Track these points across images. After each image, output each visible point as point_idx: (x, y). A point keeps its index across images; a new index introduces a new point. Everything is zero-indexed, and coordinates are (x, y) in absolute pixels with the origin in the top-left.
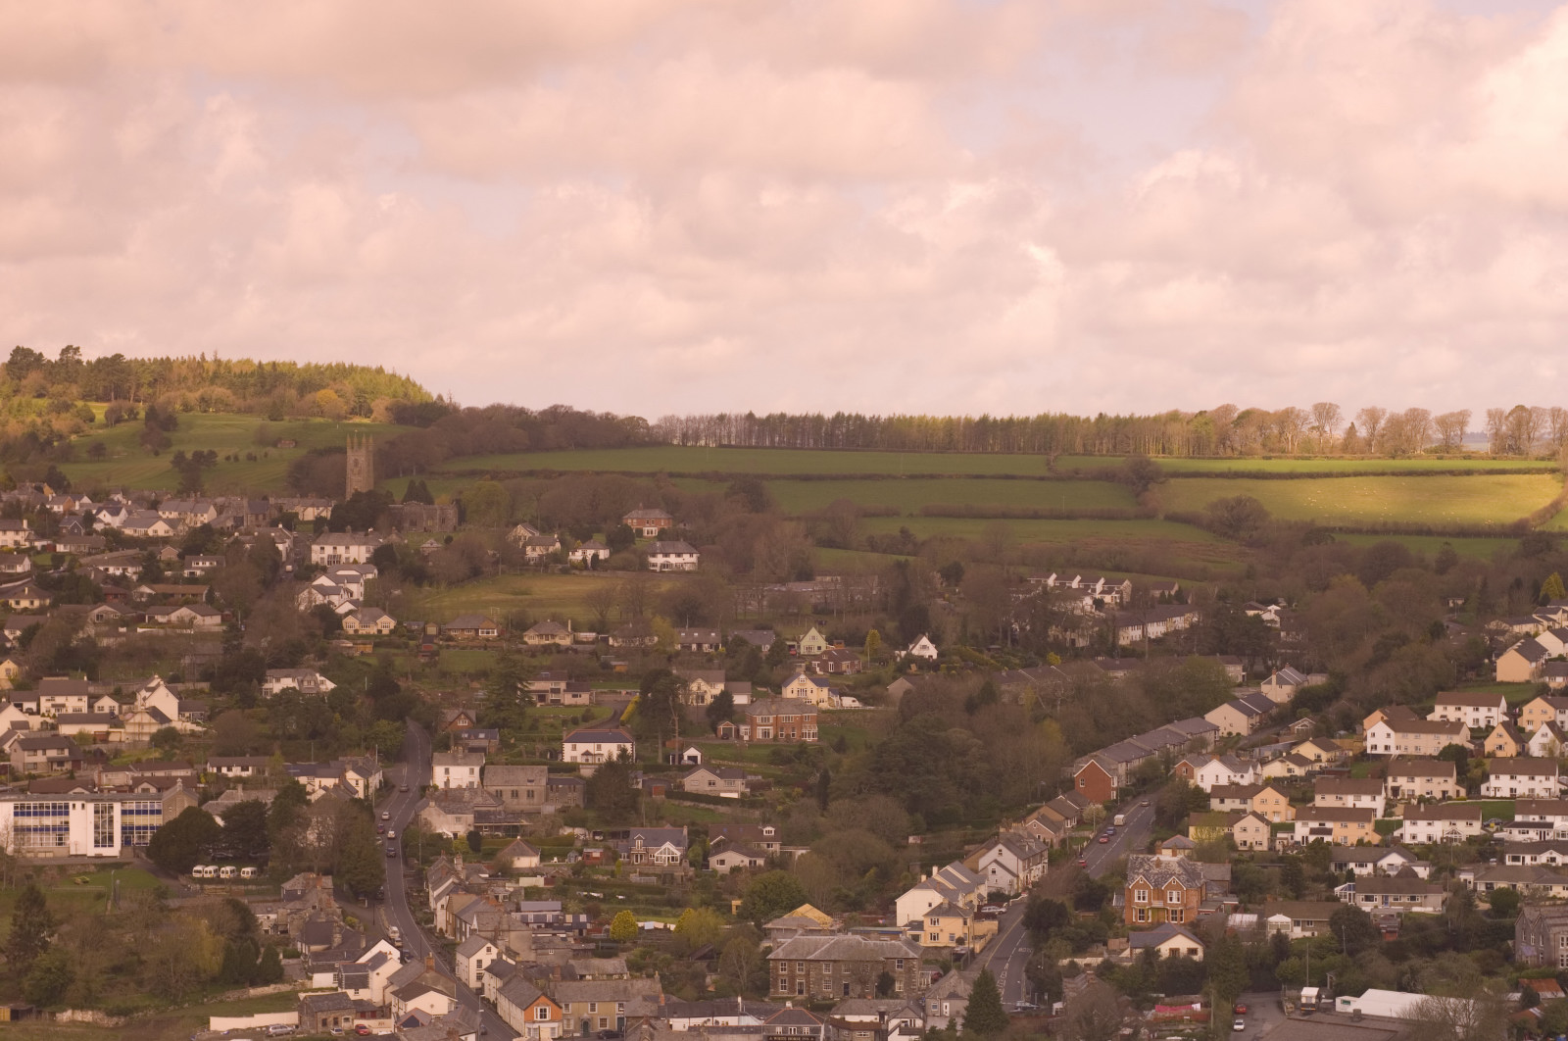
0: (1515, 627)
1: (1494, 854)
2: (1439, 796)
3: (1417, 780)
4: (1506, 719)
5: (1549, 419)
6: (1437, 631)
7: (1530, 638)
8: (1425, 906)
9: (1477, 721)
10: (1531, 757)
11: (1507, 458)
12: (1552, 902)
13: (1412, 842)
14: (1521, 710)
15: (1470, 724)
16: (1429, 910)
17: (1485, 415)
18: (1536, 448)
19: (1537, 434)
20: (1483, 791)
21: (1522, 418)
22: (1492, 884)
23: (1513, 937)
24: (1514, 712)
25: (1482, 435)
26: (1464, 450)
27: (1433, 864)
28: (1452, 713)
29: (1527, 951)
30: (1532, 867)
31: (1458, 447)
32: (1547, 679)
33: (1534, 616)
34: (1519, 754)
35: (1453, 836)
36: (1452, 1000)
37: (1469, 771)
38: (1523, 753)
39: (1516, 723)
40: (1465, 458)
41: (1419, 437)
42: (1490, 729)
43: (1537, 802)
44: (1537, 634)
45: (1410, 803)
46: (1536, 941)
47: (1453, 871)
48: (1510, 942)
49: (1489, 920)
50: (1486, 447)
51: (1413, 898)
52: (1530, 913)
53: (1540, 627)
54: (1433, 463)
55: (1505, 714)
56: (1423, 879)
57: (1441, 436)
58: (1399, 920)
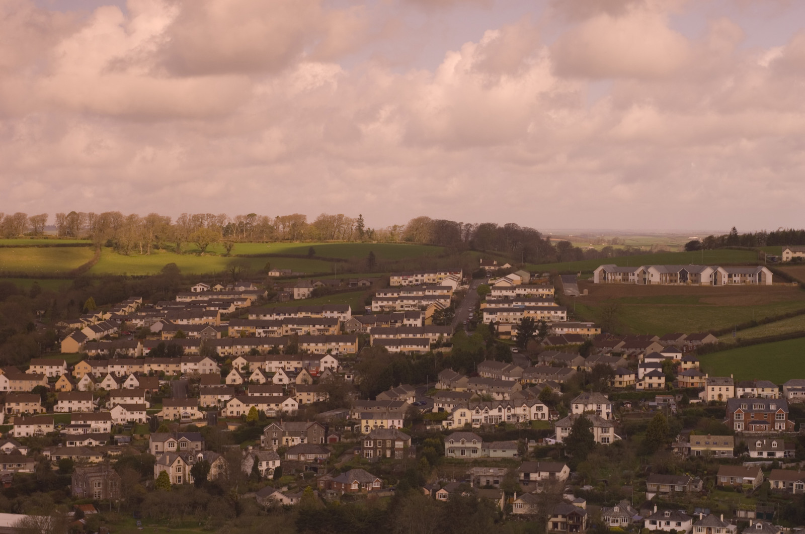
0: (71, 325)
1: (60, 441)
2: (32, 412)
3: (21, 404)
4: (67, 372)
5: (87, 218)
6: (31, 328)
7: (78, 330)
8: (25, 469)
9: (51, 373)
10: (79, 391)
11: (66, 239)
12: (90, 465)
13: (18, 436)
14: (74, 368)
15: (48, 375)
16: (27, 471)
17: (55, 216)
18: (82, 234)
19: (82, 226)
20: (55, 409)
21: (74, 218)
22: (59, 457)
23: (70, 483)
24: (70, 367)
25: (53, 227)
26: (44, 234)
27: (29, 447)
28: (39, 370)
29: (78, 490)
30: (80, 447)
31: (42, 233)
32: (87, 351)
33: (80, 319)
34: (73, 390)
35: (40, 433)
36: (39, 517)
37: (47, 399)
38: (75, 389)
39: (71, 374)
40: (45, 238)
41: (21, 227)
42: (58, 377)
43: (82, 414)
44: (82, 328)
45: (17, 416)
46: (82, 485)
47: (40, 451)
48: (69, 486)
49: (58, 475)
50: (55, 233)
51: (19, 465)
52: (79, 471)
53: (84, 325)
54: (28, 240)
55: (66, 369)
56: (24, 455)
57: (32, 227)
58: (12, 477)
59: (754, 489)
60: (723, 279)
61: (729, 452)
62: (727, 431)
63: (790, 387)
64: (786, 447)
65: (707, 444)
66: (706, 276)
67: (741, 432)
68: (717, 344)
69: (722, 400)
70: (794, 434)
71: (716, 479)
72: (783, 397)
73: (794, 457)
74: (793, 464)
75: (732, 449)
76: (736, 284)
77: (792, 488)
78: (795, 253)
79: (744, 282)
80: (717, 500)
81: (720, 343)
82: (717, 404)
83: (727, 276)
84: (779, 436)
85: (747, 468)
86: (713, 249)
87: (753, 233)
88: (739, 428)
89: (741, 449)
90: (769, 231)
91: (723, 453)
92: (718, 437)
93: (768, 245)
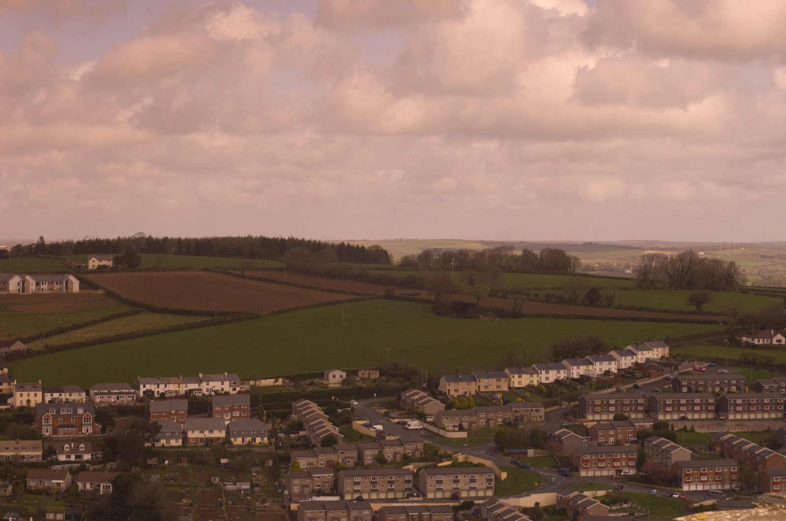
59: (62, 491)
60: (31, 287)
61: (38, 456)
62: (35, 435)
63: (96, 391)
64: (92, 450)
65: (16, 448)
66: (14, 284)
67: (50, 437)
68: (25, 350)
69: (31, 405)
70: (101, 437)
71: (25, 483)
72: (90, 401)
73: (101, 459)
74: (101, 466)
75: (40, 453)
76: (43, 292)
77: (100, 490)
78: (101, 261)
79: (52, 289)
80: (25, 504)
81: (28, 350)
82: (26, 409)
83: (34, 284)
84: (86, 438)
85: (55, 471)
86: (21, 257)
87: (60, 241)
88: (47, 432)
89: (50, 453)
90: (75, 241)
91: (32, 457)
92: (27, 441)
93: (74, 254)
